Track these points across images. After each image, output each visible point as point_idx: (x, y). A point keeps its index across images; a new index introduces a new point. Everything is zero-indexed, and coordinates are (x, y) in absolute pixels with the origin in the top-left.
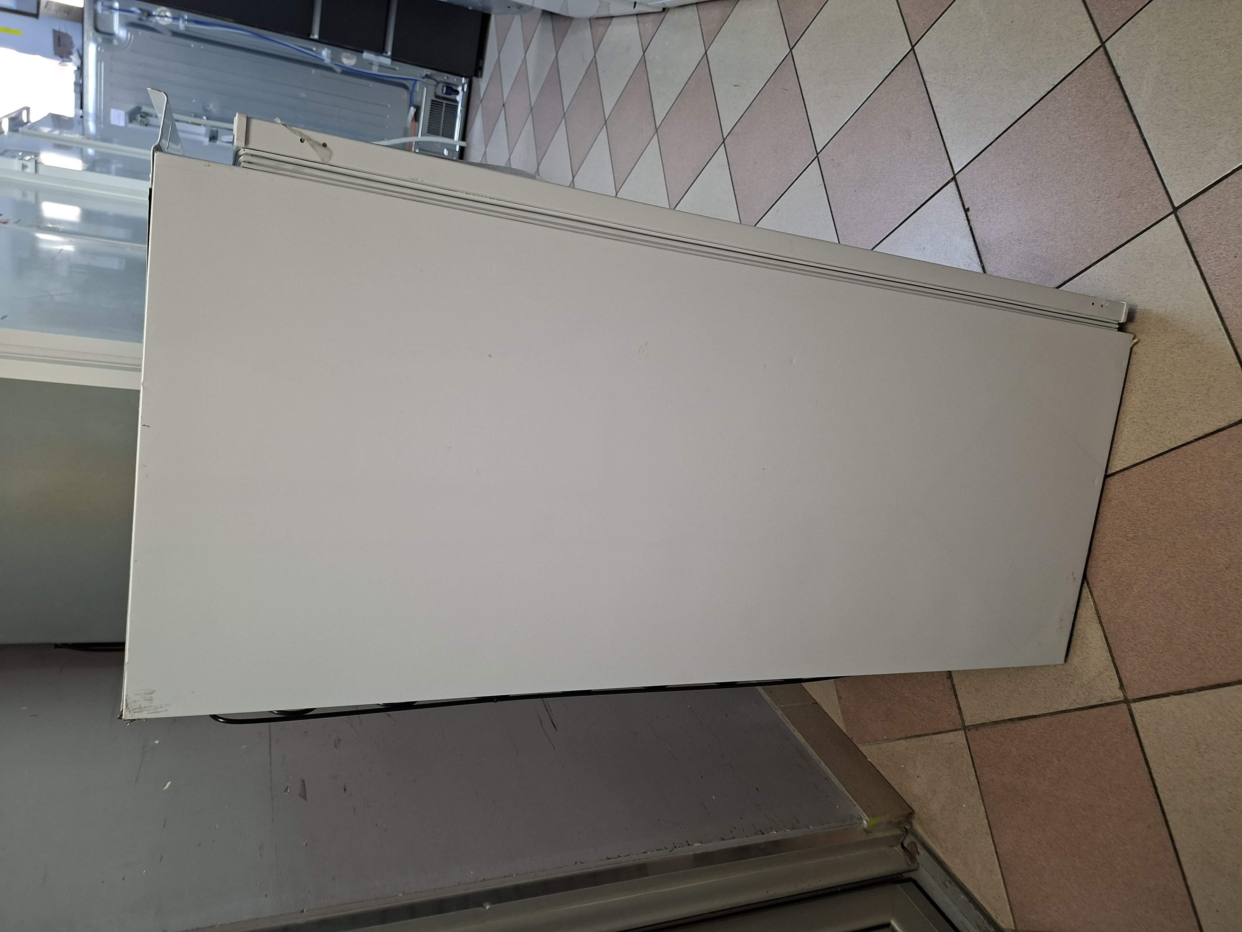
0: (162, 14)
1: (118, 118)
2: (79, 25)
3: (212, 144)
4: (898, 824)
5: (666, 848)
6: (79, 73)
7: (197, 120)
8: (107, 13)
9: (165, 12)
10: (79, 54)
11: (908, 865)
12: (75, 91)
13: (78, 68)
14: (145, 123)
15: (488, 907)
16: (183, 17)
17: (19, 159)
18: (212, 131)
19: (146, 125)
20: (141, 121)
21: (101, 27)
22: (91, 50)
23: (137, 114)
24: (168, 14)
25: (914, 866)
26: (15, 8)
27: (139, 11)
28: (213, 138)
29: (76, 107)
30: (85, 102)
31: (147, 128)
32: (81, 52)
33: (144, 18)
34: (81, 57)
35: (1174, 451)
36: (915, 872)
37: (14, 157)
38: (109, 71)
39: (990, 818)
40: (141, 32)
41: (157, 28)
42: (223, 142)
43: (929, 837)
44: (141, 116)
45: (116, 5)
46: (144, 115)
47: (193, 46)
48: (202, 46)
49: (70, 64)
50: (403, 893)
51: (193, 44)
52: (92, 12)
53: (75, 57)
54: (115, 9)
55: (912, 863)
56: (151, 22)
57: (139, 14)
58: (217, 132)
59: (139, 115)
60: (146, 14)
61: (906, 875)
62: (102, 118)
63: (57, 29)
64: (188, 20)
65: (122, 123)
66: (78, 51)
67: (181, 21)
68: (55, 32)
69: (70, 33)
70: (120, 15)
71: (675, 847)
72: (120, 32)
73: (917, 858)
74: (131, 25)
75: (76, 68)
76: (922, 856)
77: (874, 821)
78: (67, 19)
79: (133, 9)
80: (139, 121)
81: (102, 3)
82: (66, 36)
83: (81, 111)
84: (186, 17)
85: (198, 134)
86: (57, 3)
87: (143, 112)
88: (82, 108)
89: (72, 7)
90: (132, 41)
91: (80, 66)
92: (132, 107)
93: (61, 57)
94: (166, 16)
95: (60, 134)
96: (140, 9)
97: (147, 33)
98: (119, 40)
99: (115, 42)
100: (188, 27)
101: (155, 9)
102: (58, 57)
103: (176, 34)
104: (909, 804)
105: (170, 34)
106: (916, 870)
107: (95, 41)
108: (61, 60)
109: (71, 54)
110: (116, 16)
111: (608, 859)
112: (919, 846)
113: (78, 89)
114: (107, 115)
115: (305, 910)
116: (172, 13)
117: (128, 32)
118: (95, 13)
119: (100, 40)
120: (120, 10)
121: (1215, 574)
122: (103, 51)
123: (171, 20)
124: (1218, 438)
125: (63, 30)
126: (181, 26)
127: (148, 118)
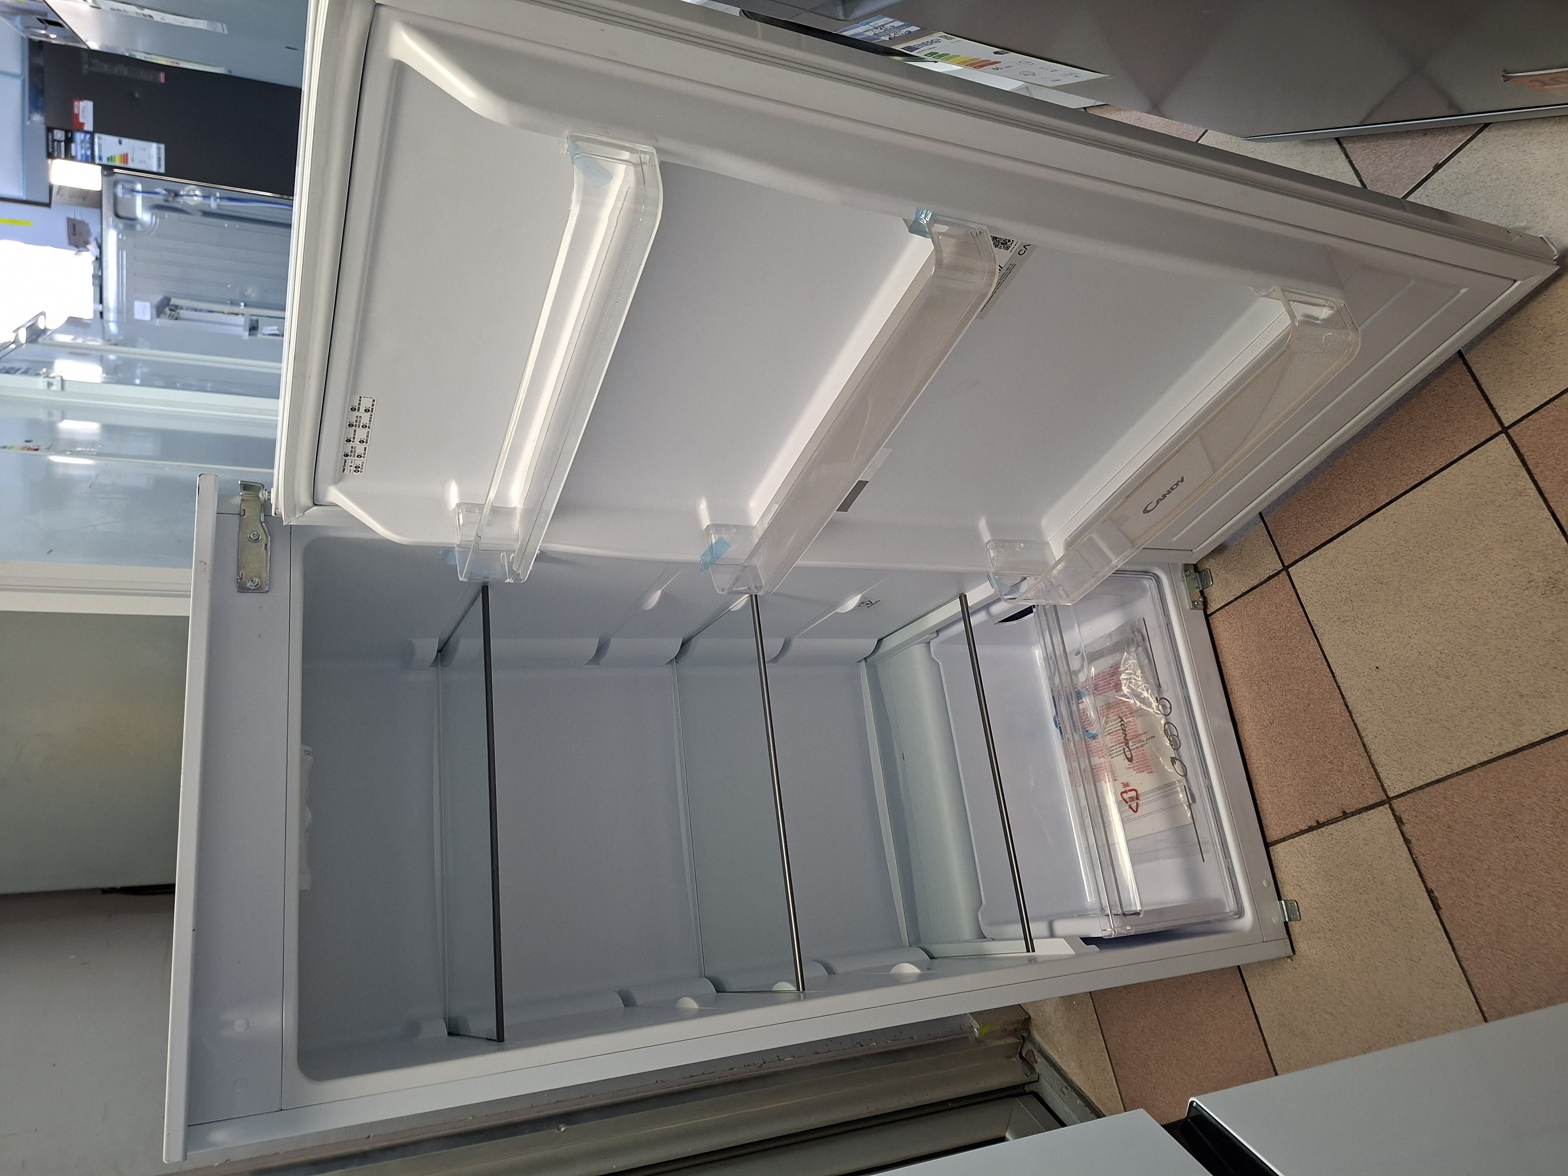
0: (191, 193)
1: (143, 311)
2: (98, 211)
3: (253, 338)
4: (1014, 1033)
5: (755, 1064)
6: (98, 265)
7: (235, 309)
8: (128, 196)
9: (194, 190)
10: (97, 242)
11: (1028, 1076)
12: (94, 284)
13: (97, 259)
14: (175, 317)
15: (563, 1129)
16: (215, 195)
17: (44, 377)
18: (251, 321)
19: (176, 319)
20: (170, 316)
21: (122, 213)
22: (111, 238)
23: (165, 307)
24: (198, 193)
25: (1034, 1078)
26: (24, 198)
27: (164, 192)
28: (253, 328)
29: (94, 302)
30: (105, 296)
31: (177, 322)
32: (99, 240)
33: (170, 199)
34: (100, 247)
35: (1219, 612)
36: (1036, 1084)
37: (38, 375)
38: (133, 260)
39: (1098, 1012)
40: (167, 214)
41: (185, 209)
42: (264, 334)
43: (1046, 1043)
44: (170, 310)
45: (139, 187)
46: (173, 308)
47: (226, 225)
48: (237, 225)
49: (85, 254)
50: (473, 1116)
51: (226, 224)
52: (112, 196)
53: (92, 247)
54: (138, 192)
55: (1031, 1075)
56: (179, 202)
57: (164, 195)
58: (257, 321)
59: (168, 308)
60: (173, 195)
61: (1028, 1089)
62: (125, 311)
63: (72, 216)
64: (220, 198)
65: (148, 317)
66: (96, 239)
67: (212, 200)
68: (69, 219)
69: (86, 220)
70: (143, 197)
71: (765, 1062)
72: (143, 215)
73: (1036, 1068)
74: (157, 207)
75: (93, 259)
76: (1040, 1065)
77: (986, 1030)
78: (82, 205)
79: (157, 190)
80: (168, 315)
81: (123, 186)
82: (83, 223)
83: (101, 306)
84: (218, 195)
85: (237, 325)
86: (71, 188)
87: (172, 305)
88: (101, 302)
89: (89, 191)
90: (157, 226)
91: (99, 256)
92: (158, 298)
93: (77, 247)
94: (196, 195)
95: (83, 341)
96: (166, 190)
97: (174, 215)
98: (142, 224)
99: (138, 227)
100: (220, 205)
101: (183, 189)
102: (74, 248)
103: (207, 214)
104: (1026, 1010)
105: (201, 213)
106: (1037, 1081)
107: (116, 227)
108: (77, 250)
109: (87, 243)
110: (139, 199)
111: (692, 1076)
112: (1036, 1053)
113: (97, 282)
114: (130, 309)
115: (371, 1136)
116: (202, 191)
117: (152, 215)
118: (115, 197)
119: (121, 226)
120: (143, 192)
121: (1263, 731)
122: (125, 238)
123: (200, 199)
124: (1253, 596)
125: (79, 218)
126: (213, 204)
127: (178, 311)
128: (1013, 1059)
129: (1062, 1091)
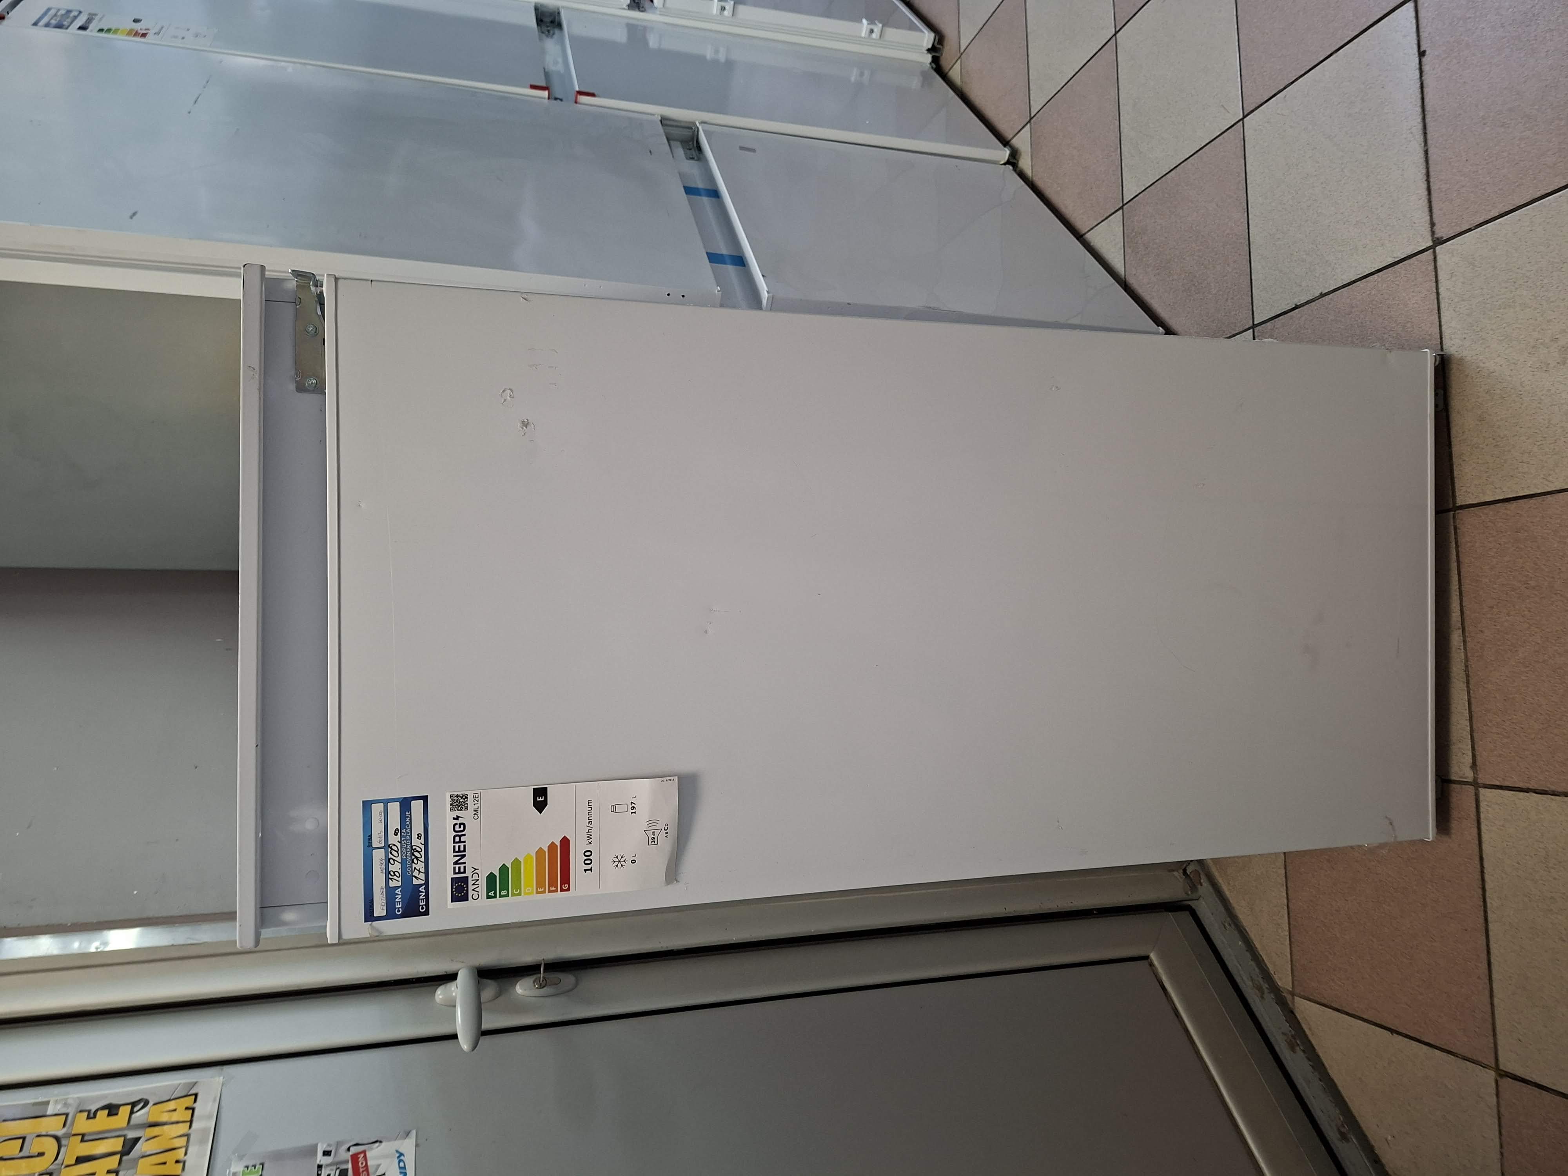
11: (1188, 894)
25: (1194, 896)
55: (1192, 893)
61: (1184, 904)
73: (1199, 889)
76: (1205, 887)
106: (1196, 900)
112: (1203, 876)
128: (1176, 873)
129: (1224, 925)
